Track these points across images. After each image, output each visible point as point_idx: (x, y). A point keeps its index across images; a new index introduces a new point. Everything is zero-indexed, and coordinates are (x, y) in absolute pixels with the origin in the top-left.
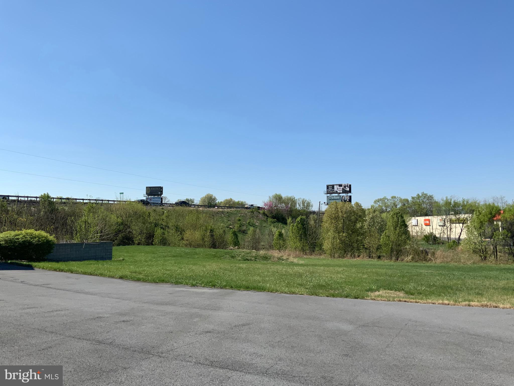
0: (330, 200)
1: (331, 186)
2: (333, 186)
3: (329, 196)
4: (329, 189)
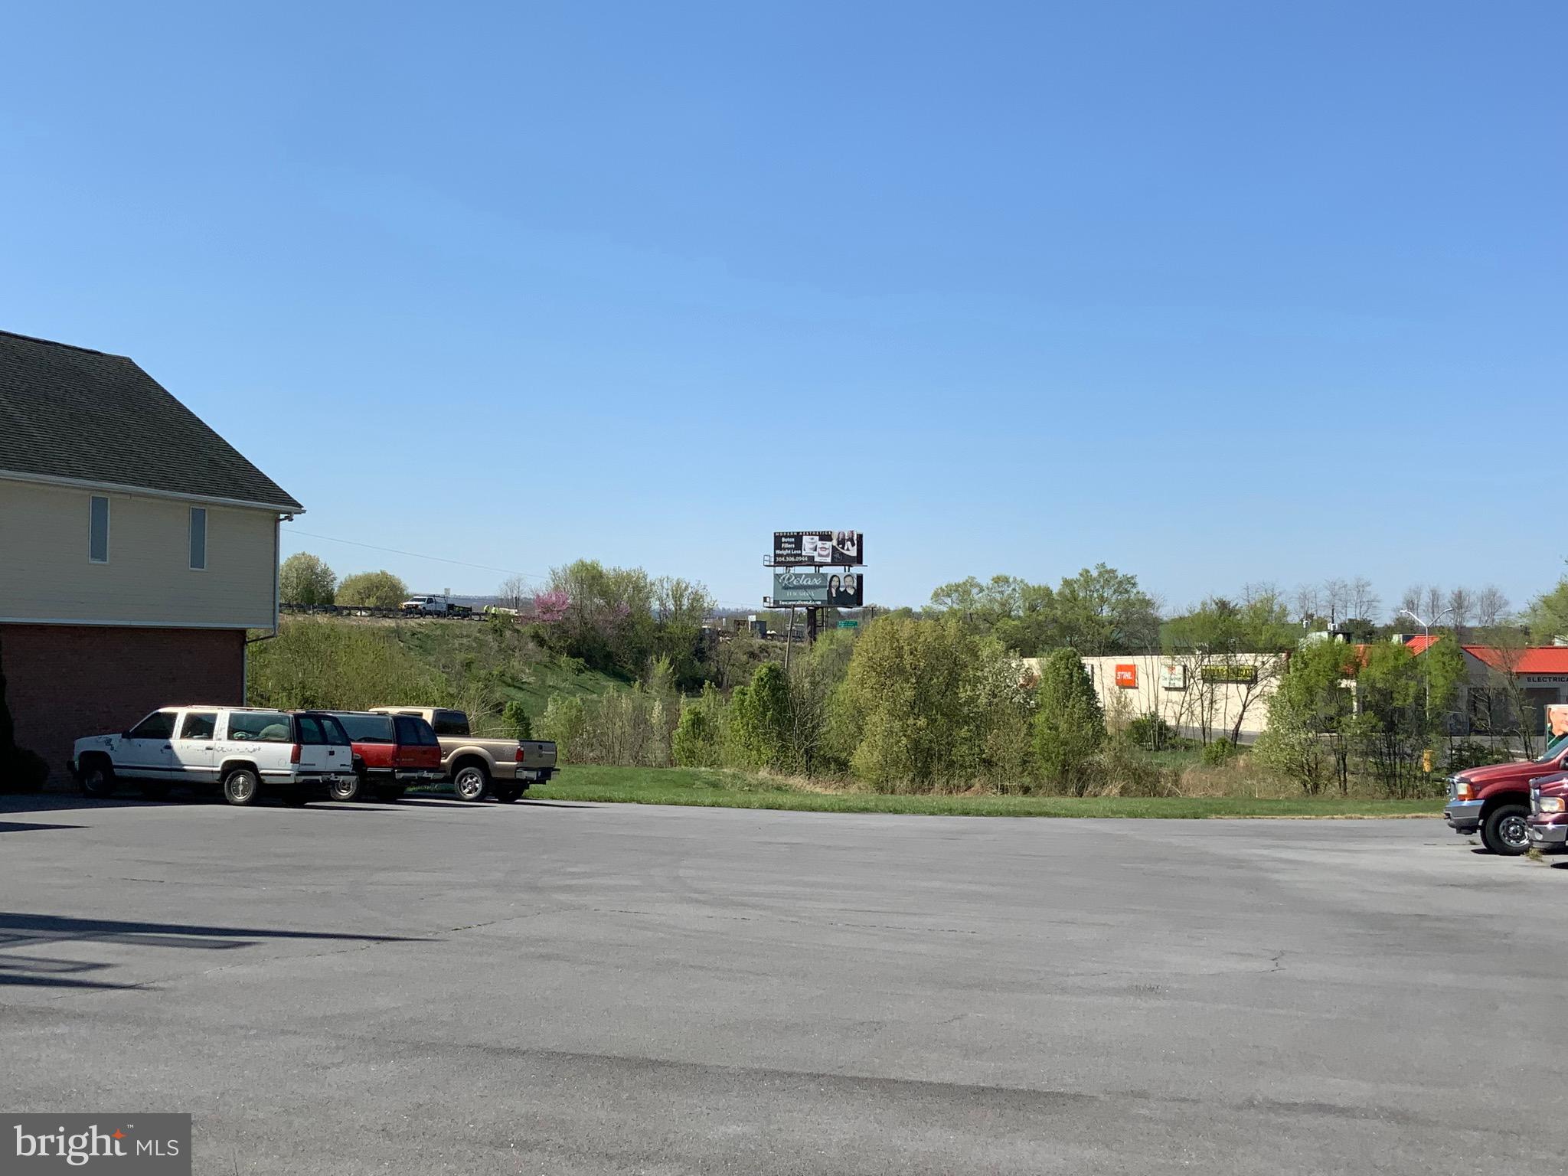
0: (786, 588)
1: (790, 537)
2: (798, 538)
3: (781, 575)
4: (785, 549)
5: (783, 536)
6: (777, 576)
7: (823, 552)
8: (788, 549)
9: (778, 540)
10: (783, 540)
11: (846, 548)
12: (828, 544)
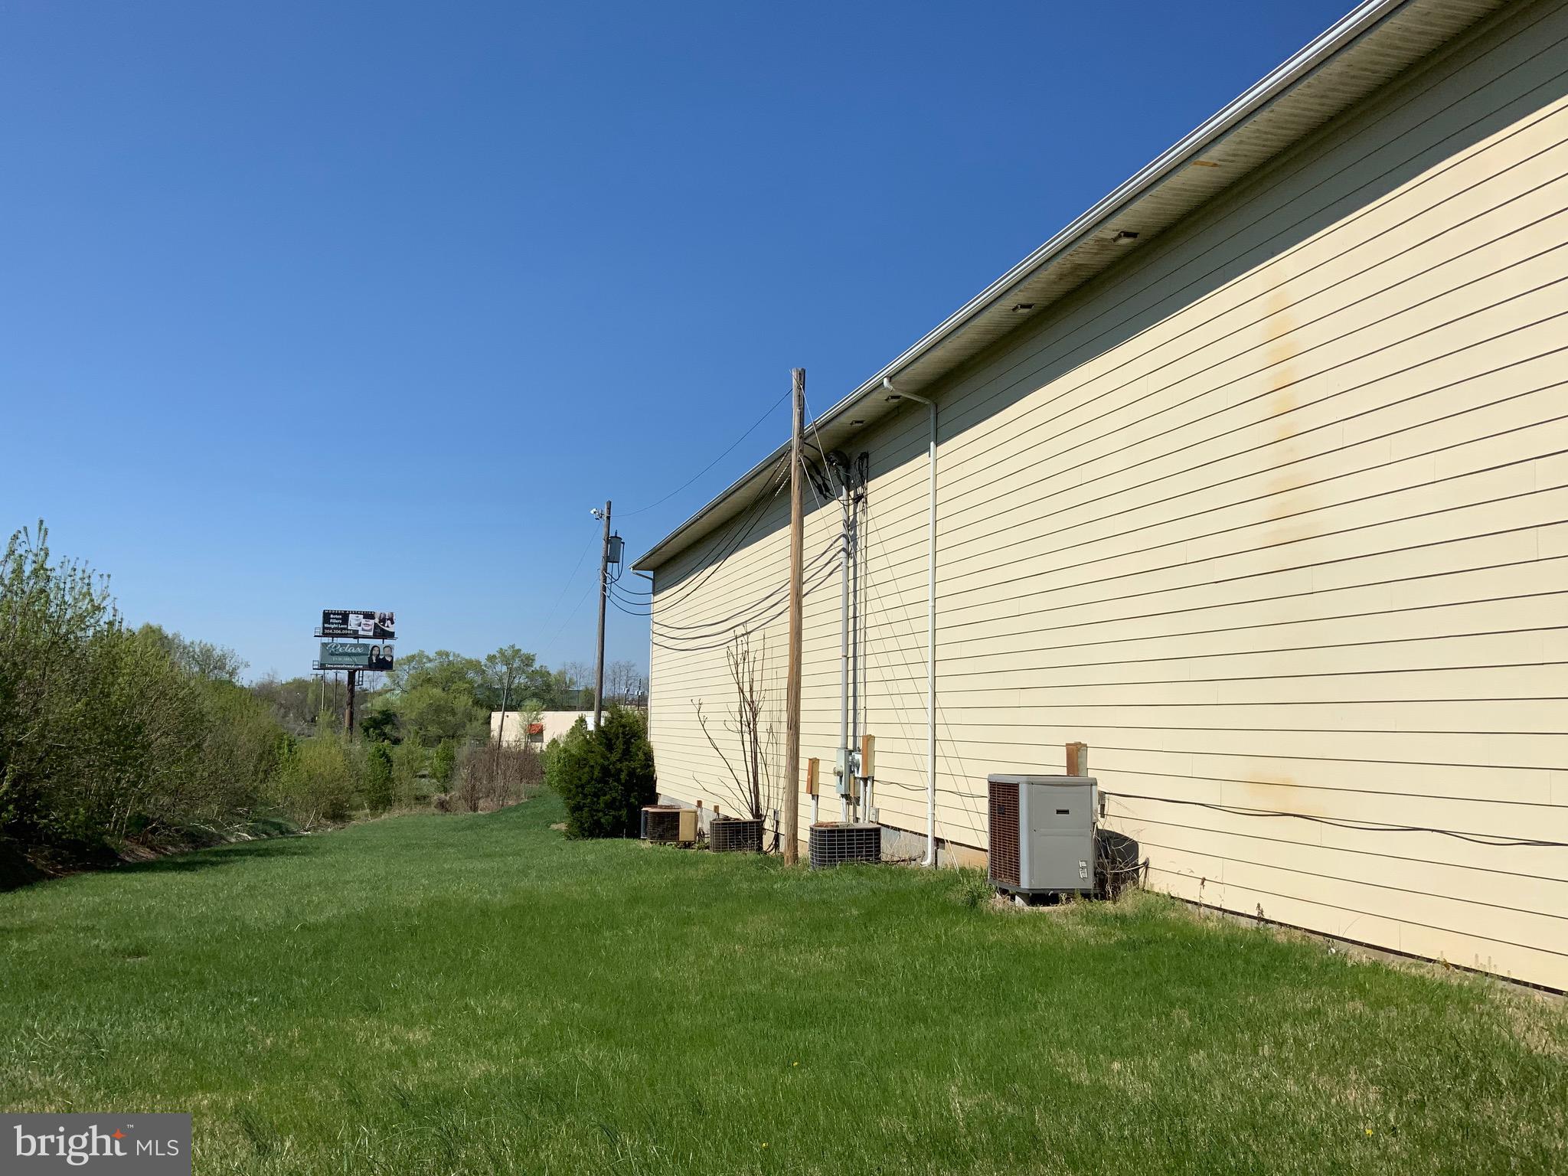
0: (332, 654)
1: (338, 614)
2: (345, 617)
3: (329, 644)
4: (333, 623)
5: (332, 613)
6: (324, 645)
7: (368, 627)
8: (336, 624)
9: (327, 616)
10: (332, 616)
11: (386, 625)
12: (371, 622)
